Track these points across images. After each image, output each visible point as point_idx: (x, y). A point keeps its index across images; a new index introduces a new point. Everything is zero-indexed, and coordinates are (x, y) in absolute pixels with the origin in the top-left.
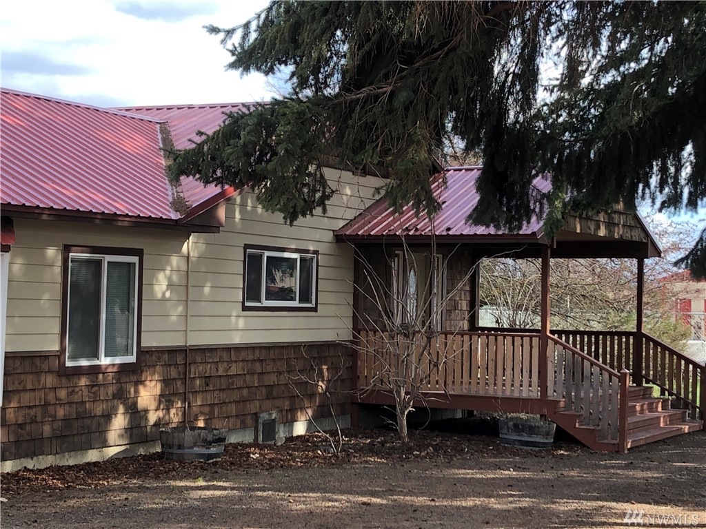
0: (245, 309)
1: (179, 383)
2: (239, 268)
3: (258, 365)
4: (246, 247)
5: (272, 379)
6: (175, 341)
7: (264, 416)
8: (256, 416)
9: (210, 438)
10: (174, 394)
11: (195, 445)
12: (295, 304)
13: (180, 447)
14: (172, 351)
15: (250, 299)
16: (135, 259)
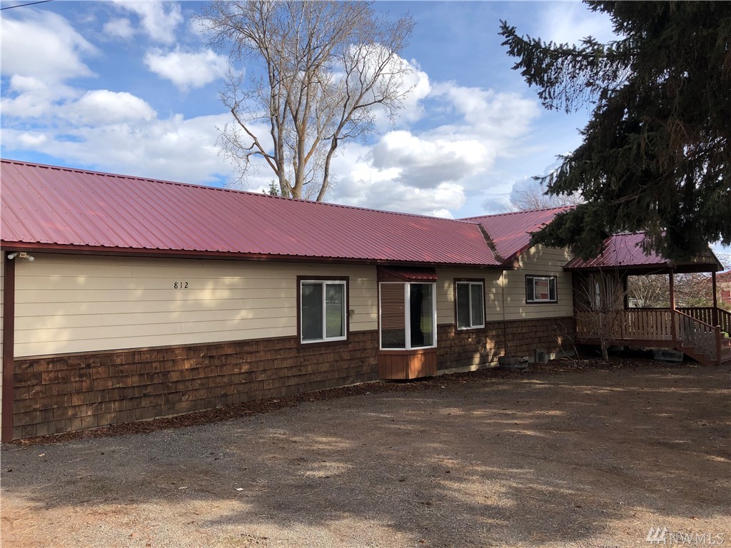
0: (527, 303)
1: (502, 336)
2: (524, 285)
3: (534, 329)
4: (526, 275)
5: (540, 334)
6: (499, 318)
7: (538, 351)
8: (535, 351)
9: (522, 361)
10: (501, 341)
11: (515, 364)
12: (548, 300)
13: (508, 365)
14: (499, 323)
15: (529, 299)
16: (482, 283)
